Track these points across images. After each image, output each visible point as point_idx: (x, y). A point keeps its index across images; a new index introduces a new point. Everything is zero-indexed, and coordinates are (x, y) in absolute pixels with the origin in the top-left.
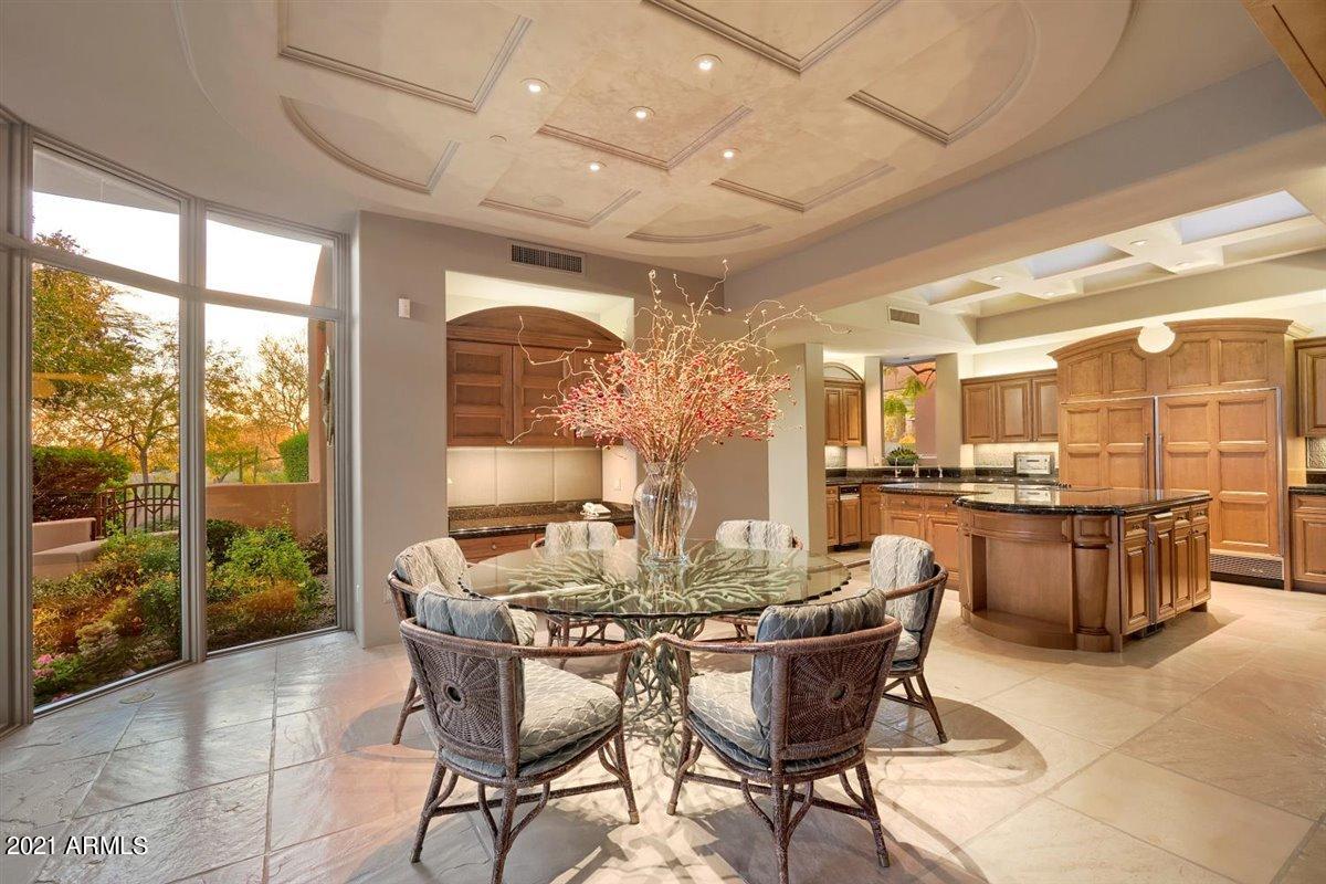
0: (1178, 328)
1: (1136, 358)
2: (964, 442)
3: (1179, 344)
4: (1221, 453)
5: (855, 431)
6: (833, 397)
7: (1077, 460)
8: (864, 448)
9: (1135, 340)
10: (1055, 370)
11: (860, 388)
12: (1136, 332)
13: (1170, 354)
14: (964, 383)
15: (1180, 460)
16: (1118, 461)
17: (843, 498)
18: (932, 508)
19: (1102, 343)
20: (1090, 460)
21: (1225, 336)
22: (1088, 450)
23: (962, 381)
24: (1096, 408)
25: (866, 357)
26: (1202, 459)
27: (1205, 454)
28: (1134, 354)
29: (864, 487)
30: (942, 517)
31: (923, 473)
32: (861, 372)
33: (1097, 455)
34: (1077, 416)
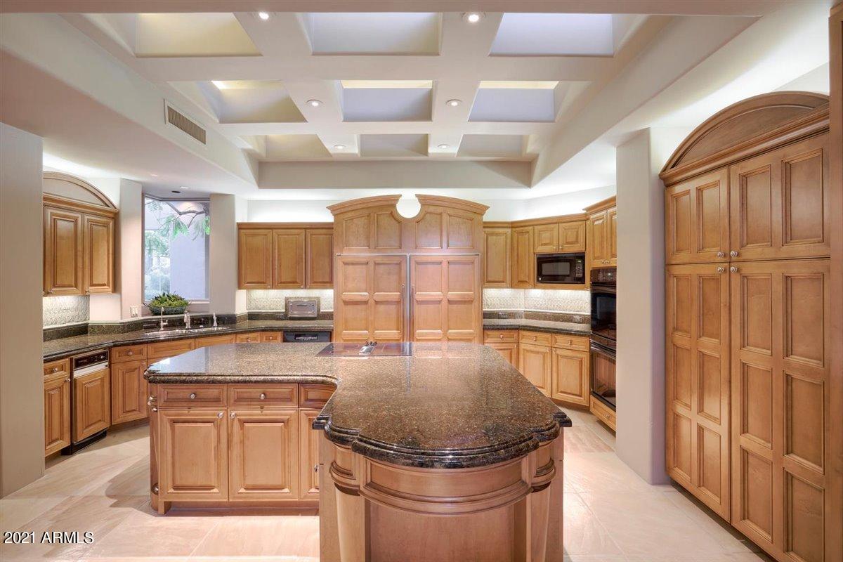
0: (424, 200)
1: (394, 221)
2: (240, 287)
3: (423, 214)
4: (449, 302)
5: (102, 273)
6: (64, 226)
7: (350, 307)
8: (116, 295)
9: (394, 206)
10: (332, 224)
11: (113, 219)
12: (396, 199)
13: (418, 220)
14: (241, 227)
15: (424, 306)
16: (382, 308)
17: (78, 374)
18: (240, 400)
19: (370, 205)
20: (359, 307)
21: (451, 212)
22: (359, 299)
23: (239, 224)
24: (364, 260)
25: (123, 180)
26: (437, 305)
27: (439, 302)
28: (393, 216)
29: (115, 353)
30: (256, 413)
31: (196, 322)
32: (114, 198)
33: (366, 303)
34: (351, 267)
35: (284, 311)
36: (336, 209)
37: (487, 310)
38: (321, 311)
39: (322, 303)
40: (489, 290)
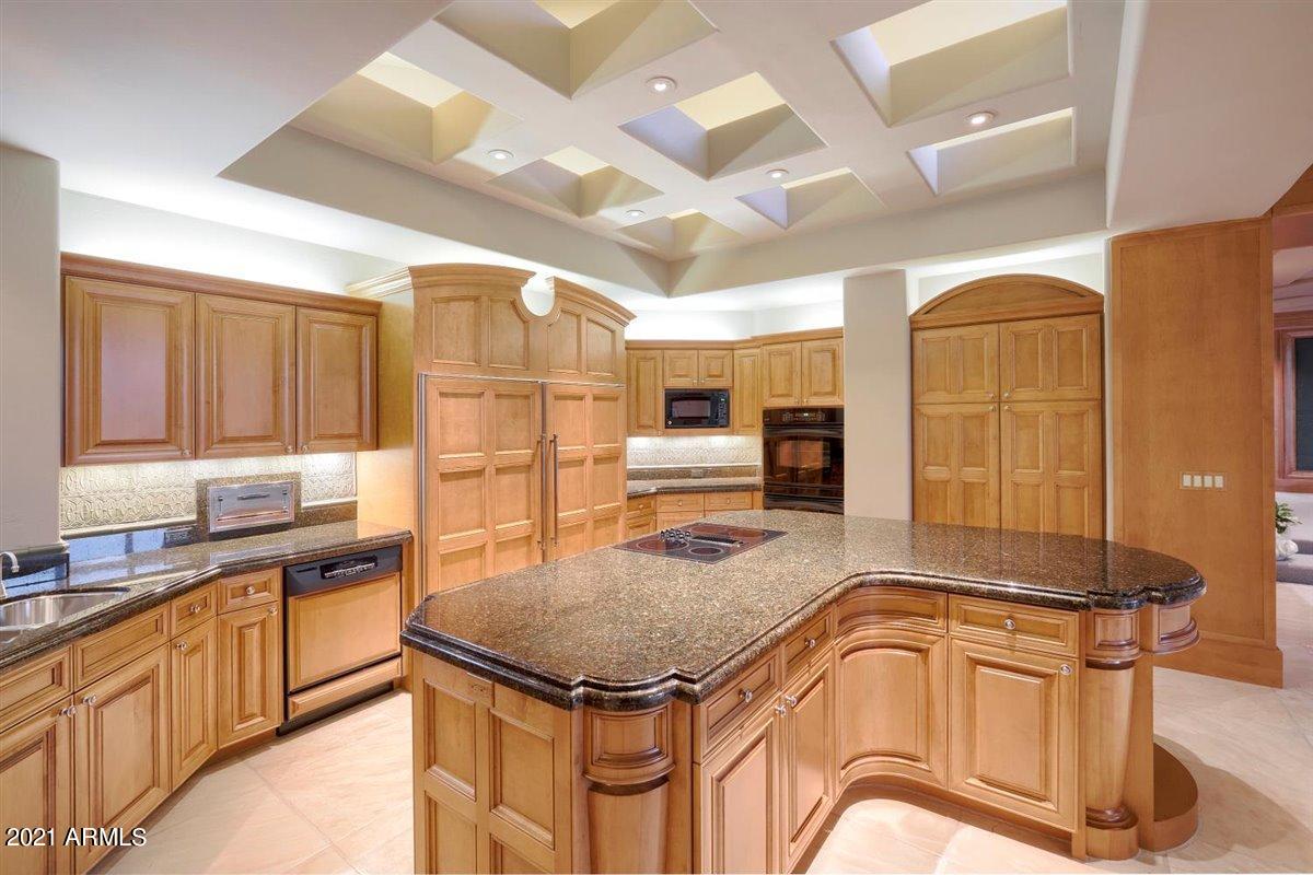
1: (517, 316)
2: (68, 459)
3: (556, 313)
4: (595, 461)
7: (452, 484)
12: (525, 276)
13: (548, 322)
15: (566, 471)
16: (506, 480)
20: (470, 482)
21: (591, 314)
22: (468, 466)
24: (473, 388)
26: (579, 469)
27: (582, 462)
28: (515, 309)
33: (480, 473)
34: (452, 401)
35: (193, 517)
36: (423, 277)
37: (631, 467)
38: (304, 505)
39: (306, 486)
40: (634, 439)
